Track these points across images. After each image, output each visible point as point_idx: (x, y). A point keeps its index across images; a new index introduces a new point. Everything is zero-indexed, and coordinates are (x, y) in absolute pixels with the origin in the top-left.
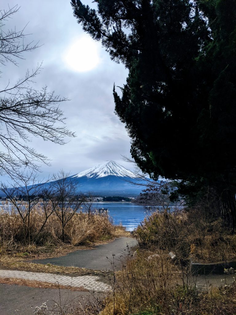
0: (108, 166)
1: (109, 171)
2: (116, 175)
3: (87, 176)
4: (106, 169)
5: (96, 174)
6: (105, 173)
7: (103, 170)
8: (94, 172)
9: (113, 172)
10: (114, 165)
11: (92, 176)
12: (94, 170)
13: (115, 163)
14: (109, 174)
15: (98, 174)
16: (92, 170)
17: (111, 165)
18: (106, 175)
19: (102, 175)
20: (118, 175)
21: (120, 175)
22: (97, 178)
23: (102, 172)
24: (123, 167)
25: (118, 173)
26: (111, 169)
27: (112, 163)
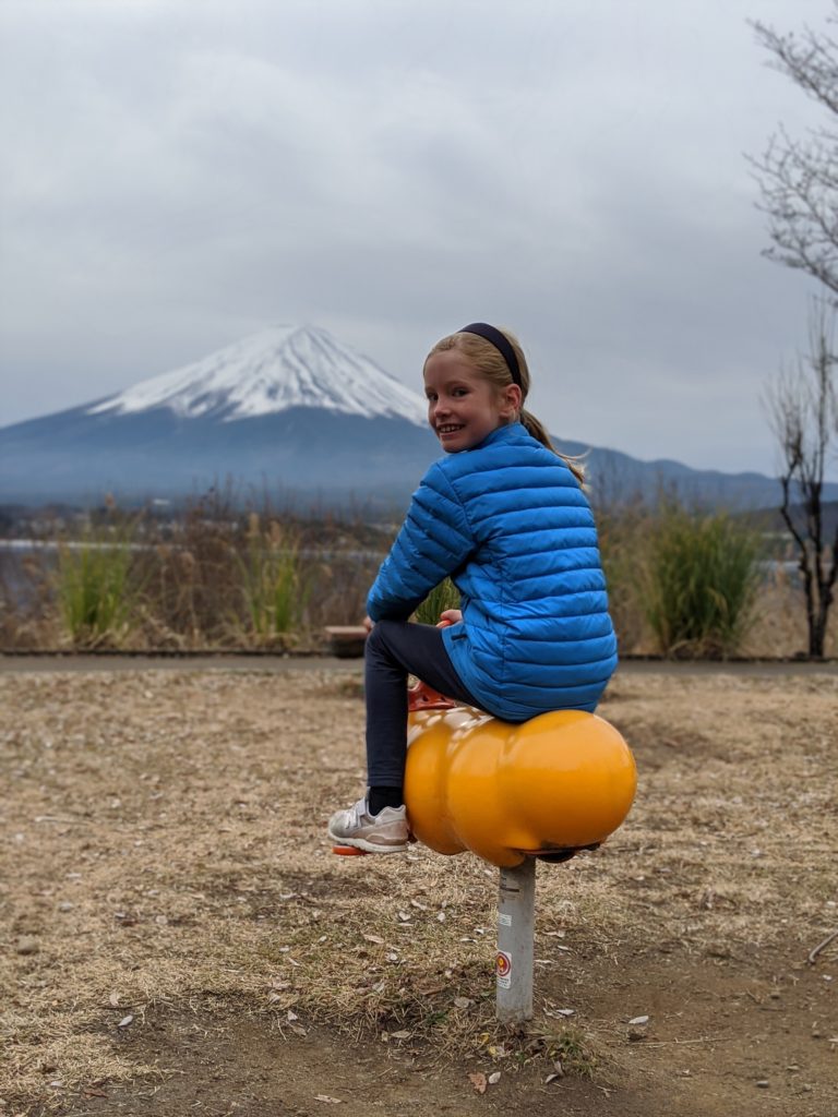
0: (289, 355)
1: (295, 385)
2: (333, 405)
3: (173, 405)
4: (275, 372)
5: (222, 395)
6: (272, 393)
7: (262, 375)
8: (214, 385)
9: (317, 391)
10: (323, 351)
11: (202, 408)
12: (211, 375)
13: (326, 341)
14: (297, 401)
15: (233, 398)
16: (201, 375)
17: (305, 347)
18: (279, 404)
19: (258, 404)
20: (344, 409)
21: (352, 406)
22: (227, 418)
23: (255, 388)
24: (371, 361)
25: (346, 397)
26: (305, 375)
27: (313, 340)
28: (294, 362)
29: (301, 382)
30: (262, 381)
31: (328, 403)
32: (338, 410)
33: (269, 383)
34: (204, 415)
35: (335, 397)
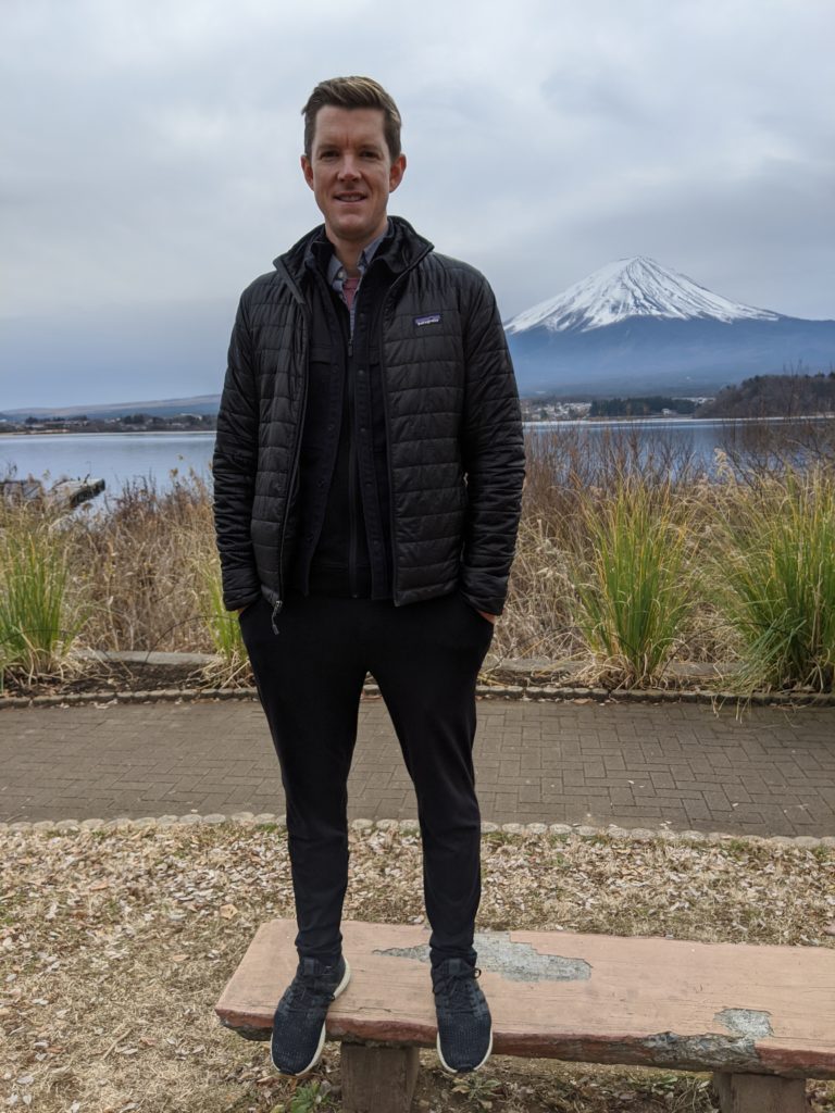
0: (626, 280)
1: (631, 302)
2: (659, 313)
3: (547, 323)
4: (617, 294)
5: (581, 313)
6: (614, 309)
7: (607, 297)
8: (574, 307)
9: (647, 304)
10: (651, 274)
11: (567, 324)
12: (572, 301)
13: (653, 267)
14: (632, 313)
15: (587, 315)
16: (565, 301)
17: (638, 273)
18: (620, 316)
19: (605, 318)
20: (667, 315)
21: (674, 313)
22: (584, 330)
23: (603, 306)
24: (687, 278)
25: (669, 306)
26: (638, 293)
27: (644, 267)
28: (631, 285)
29: (635, 298)
30: (608, 301)
31: (655, 312)
32: (661, 316)
33: (612, 302)
34: (568, 328)
35: (660, 308)
